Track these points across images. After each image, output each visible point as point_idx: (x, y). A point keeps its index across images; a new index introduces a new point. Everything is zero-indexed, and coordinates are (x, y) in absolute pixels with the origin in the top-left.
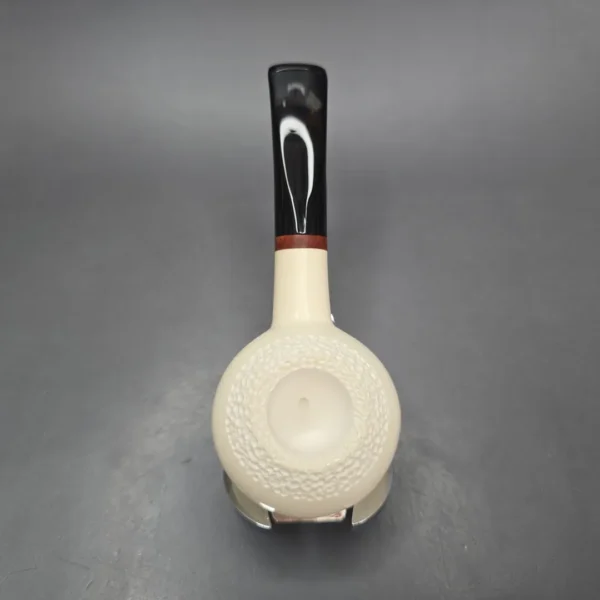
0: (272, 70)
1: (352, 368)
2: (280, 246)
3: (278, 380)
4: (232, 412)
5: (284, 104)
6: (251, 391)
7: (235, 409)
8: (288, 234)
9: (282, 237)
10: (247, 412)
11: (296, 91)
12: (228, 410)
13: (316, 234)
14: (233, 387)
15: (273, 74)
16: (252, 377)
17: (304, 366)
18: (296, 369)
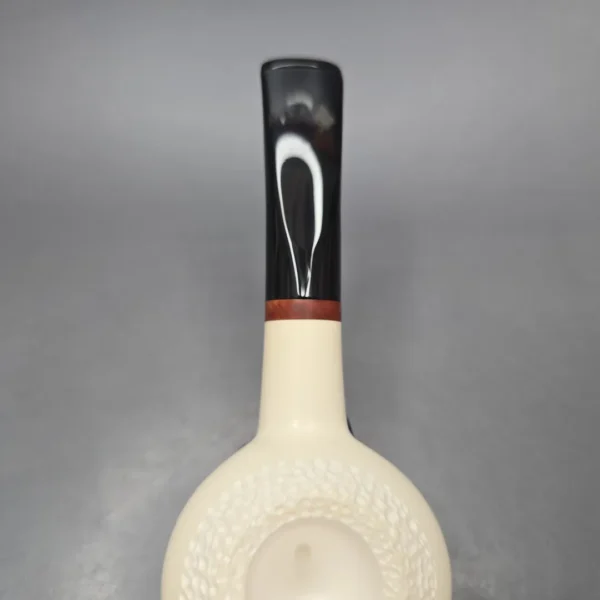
0: (266, 67)
1: (382, 517)
2: (272, 315)
3: (263, 536)
4: (190, 586)
5: (283, 121)
6: (219, 556)
7: (195, 582)
8: (285, 298)
9: (276, 302)
10: (213, 591)
11: (299, 107)
12: (184, 582)
13: (325, 299)
14: (192, 545)
15: (268, 72)
16: (222, 530)
17: (305, 514)
18: (292, 518)
